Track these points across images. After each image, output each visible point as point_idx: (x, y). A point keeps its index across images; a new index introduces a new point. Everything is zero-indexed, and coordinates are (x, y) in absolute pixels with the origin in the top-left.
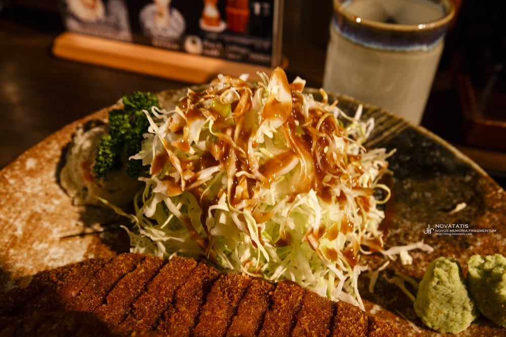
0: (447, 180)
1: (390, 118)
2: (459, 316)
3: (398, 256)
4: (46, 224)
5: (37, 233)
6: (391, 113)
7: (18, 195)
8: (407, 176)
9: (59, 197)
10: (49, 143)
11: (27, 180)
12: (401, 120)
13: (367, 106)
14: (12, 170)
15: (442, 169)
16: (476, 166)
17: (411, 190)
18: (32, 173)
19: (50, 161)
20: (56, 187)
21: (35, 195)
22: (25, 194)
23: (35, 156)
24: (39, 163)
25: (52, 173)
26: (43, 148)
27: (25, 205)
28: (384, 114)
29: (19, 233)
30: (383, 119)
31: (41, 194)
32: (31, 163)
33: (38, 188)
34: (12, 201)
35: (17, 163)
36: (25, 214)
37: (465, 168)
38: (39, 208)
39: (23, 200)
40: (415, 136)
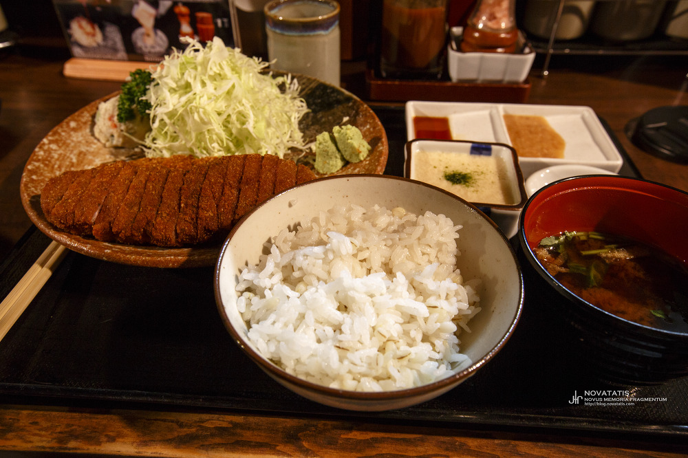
0: (340, 107)
1: (309, 79)
2: (334, 162)
3: (310, 148)
4: (90, 157)
5: (85, 161)
6: (309, 77)
7: (69, 141)
8: (320, 111)
9: (95, 144)
10: (82, 113)
11: (73, 133)
12: (315, 80)
13: (295, 74)
14: (62, 127)
15: (338, 102)
16: (355, 97)
17: (322, 117)
18: (74, 130)
19: (85, 123)
20: (92, 138)
21: (80, 142)
22: (73, 141)
23: (75, 120)
24: (78, 125)
25: (88, 130)
26: (78, 116)
27: (75, 147)
28: (306, 77)
29: (74, 160)
30: (304, 81)
31: (84, 142)
32: (73, 124)
33: (81, 138)
34: (66, 145)
35: (64, 124)
36: (76, 152)
37: (348, 99)
38: (83, 149)
39: (72, 144)
40: (324, 87)
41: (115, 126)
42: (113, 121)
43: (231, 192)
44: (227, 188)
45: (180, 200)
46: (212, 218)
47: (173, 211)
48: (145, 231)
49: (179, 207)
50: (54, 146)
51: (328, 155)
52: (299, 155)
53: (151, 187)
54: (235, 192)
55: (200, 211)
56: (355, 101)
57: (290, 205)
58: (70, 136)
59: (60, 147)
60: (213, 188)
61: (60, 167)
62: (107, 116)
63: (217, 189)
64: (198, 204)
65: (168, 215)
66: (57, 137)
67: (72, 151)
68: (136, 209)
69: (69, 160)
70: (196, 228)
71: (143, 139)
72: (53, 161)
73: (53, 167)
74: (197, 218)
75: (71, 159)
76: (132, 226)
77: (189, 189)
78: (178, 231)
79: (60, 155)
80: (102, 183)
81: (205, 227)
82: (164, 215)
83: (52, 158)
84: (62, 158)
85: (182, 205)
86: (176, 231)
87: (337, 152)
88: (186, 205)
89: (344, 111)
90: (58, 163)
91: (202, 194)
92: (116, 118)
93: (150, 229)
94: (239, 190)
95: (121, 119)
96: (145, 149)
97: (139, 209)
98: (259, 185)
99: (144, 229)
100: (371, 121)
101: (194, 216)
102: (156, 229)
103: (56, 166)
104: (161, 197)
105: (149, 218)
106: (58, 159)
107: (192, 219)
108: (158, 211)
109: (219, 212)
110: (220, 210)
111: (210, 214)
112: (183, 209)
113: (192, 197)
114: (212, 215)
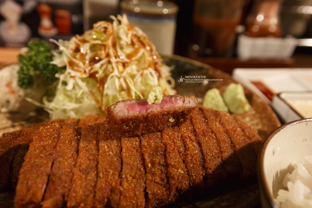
45: (143, 159)
46: (183, 176)
47: (138, 173)
49: (145, 167)
55: (171, 170)
64: (167, 163)
70: (169, 189)
74: (168, 178)
76: (93, 197)
78: (150, 196)
81: (178, 188)
82: (130, 179)
85: (150, 165)
86: (146, 195)
88: (153, 164)
91: (168, 150)
95: (21, 85)
99: (108, 199)
101: (164, 176)
102: (125, 197)
105: (114, 184)
107: (162, 180)
108: (120, 175)
109: (189, 168)
110: (189, 166)
111: (180, 172)
112: (150, 169)
113: (157, 154)
114: (182, 172)
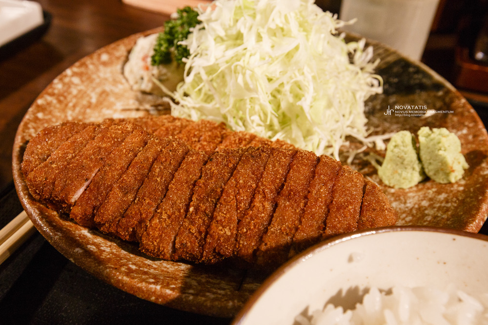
4: (112, 99)
5: (106, 103)
7: (94, 76)
9: (122, 84)
10: (118, 45)
11: (101, 68)
12: (394, 53)
14: (92, 58)
15: (422, 87)
16: (448, 85)
18: (105, 64)
19: (118, 58)
20: (121, 77)
21: (106, 79)
22: (99, 77)
23: (108, 52)
24: (110, 59)
25: (118, 67)
26: (114, 49)
27: (99, 84)
29: (94, 100)
31: (111, 79)
32: (105, 57)
33: (108, 75)
34: (90, 80)
35: (95, 56)
36: (99, 90)
37: (438, 86)
38: (108, 88)
39: (97, 81)
40: (404, 64)
41: (147, 68)
42: (146, 62)
43: (264, 206)
44: (259, 197)
45: (190, 200)
46: (228, 239)
47: (177, 213)
48: (134, 232)
49: (187, 210)
50: (76, 80)
51: (402, 163)
52: (357, 148)
53: (158, 170)
54: (268, 206)
55: (214, 225)
56: (448, 92)
57: (350, 259)
58: (98, 70)
59: (82, 82)
60: (239, 194)
61: (74, 106)
62: (142, 55)
63: (244, 197)
64: (213, 214)
65: (169, 217)
66: (83, 69)
67: (94, 89)
68: (130, 197)
69: (87, 99)
70: (202, 246)
71: (174, 90)
72: (69, 97)
73: (66, 105)
74: (207, 233)
75: (91, 98)
76: (119, 221)
77: (206, 186)
78: (178, 246)
79: (80, 91)
80: (100, 148)
81: (215, 249)
82: (164, 216)
83: (70, 93)
84: (82, 94)
85: (191, 209)
86: (174, 243)
87: (417, 162)
88: (197, 209)
89: (430, 101)
90: (74, 100)
91: (222, 201)
92: (149, 60)
93: (140, 231)
94: (276, 206)
95: (154, 62)
96: (172, 104)
97: (135, 199)
98: (306, 204)
99: (133, 228)
100: (471, 125)
101: (203, 229)
102: (148, 234)
103: (71, 105)
104: (167, 190)
105: (144, 216)
106: (75, 96)
107: (200, 233)
108: (157, 208)
109: (239, 232)
110: (241, 230)
111: (225, 232)
112: (191, 214)
113: (207, 200)
114: (229, 233)
